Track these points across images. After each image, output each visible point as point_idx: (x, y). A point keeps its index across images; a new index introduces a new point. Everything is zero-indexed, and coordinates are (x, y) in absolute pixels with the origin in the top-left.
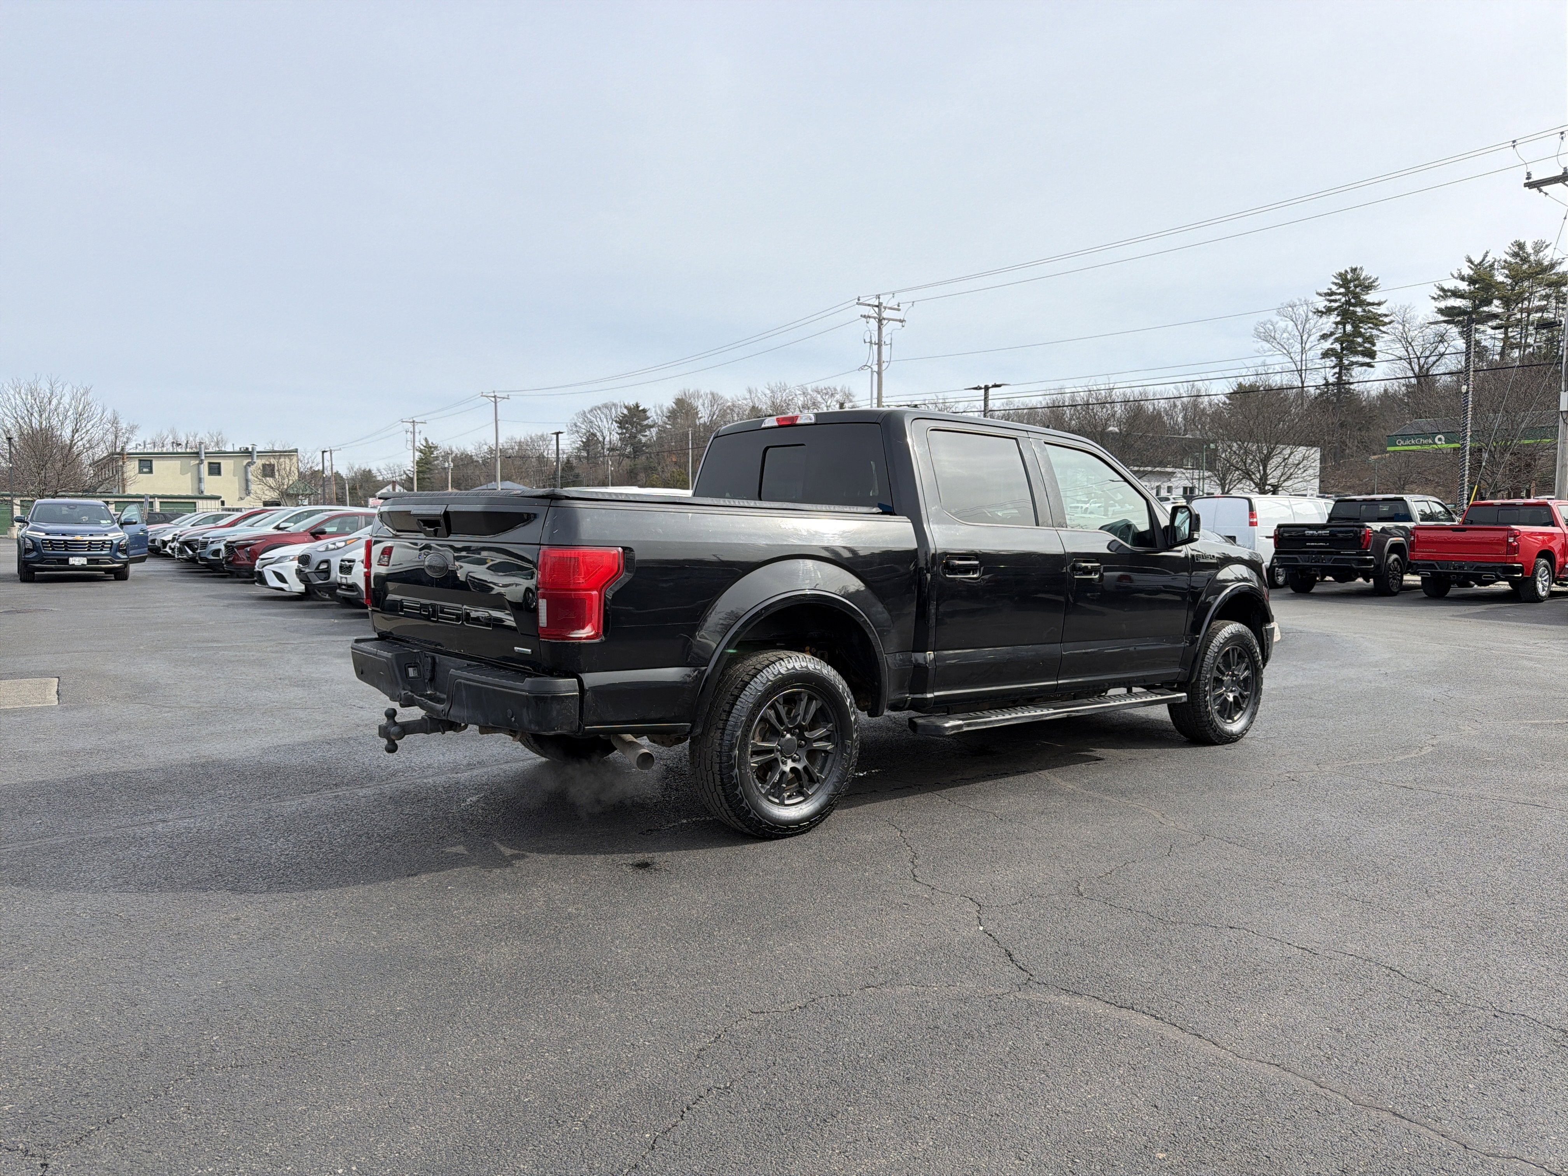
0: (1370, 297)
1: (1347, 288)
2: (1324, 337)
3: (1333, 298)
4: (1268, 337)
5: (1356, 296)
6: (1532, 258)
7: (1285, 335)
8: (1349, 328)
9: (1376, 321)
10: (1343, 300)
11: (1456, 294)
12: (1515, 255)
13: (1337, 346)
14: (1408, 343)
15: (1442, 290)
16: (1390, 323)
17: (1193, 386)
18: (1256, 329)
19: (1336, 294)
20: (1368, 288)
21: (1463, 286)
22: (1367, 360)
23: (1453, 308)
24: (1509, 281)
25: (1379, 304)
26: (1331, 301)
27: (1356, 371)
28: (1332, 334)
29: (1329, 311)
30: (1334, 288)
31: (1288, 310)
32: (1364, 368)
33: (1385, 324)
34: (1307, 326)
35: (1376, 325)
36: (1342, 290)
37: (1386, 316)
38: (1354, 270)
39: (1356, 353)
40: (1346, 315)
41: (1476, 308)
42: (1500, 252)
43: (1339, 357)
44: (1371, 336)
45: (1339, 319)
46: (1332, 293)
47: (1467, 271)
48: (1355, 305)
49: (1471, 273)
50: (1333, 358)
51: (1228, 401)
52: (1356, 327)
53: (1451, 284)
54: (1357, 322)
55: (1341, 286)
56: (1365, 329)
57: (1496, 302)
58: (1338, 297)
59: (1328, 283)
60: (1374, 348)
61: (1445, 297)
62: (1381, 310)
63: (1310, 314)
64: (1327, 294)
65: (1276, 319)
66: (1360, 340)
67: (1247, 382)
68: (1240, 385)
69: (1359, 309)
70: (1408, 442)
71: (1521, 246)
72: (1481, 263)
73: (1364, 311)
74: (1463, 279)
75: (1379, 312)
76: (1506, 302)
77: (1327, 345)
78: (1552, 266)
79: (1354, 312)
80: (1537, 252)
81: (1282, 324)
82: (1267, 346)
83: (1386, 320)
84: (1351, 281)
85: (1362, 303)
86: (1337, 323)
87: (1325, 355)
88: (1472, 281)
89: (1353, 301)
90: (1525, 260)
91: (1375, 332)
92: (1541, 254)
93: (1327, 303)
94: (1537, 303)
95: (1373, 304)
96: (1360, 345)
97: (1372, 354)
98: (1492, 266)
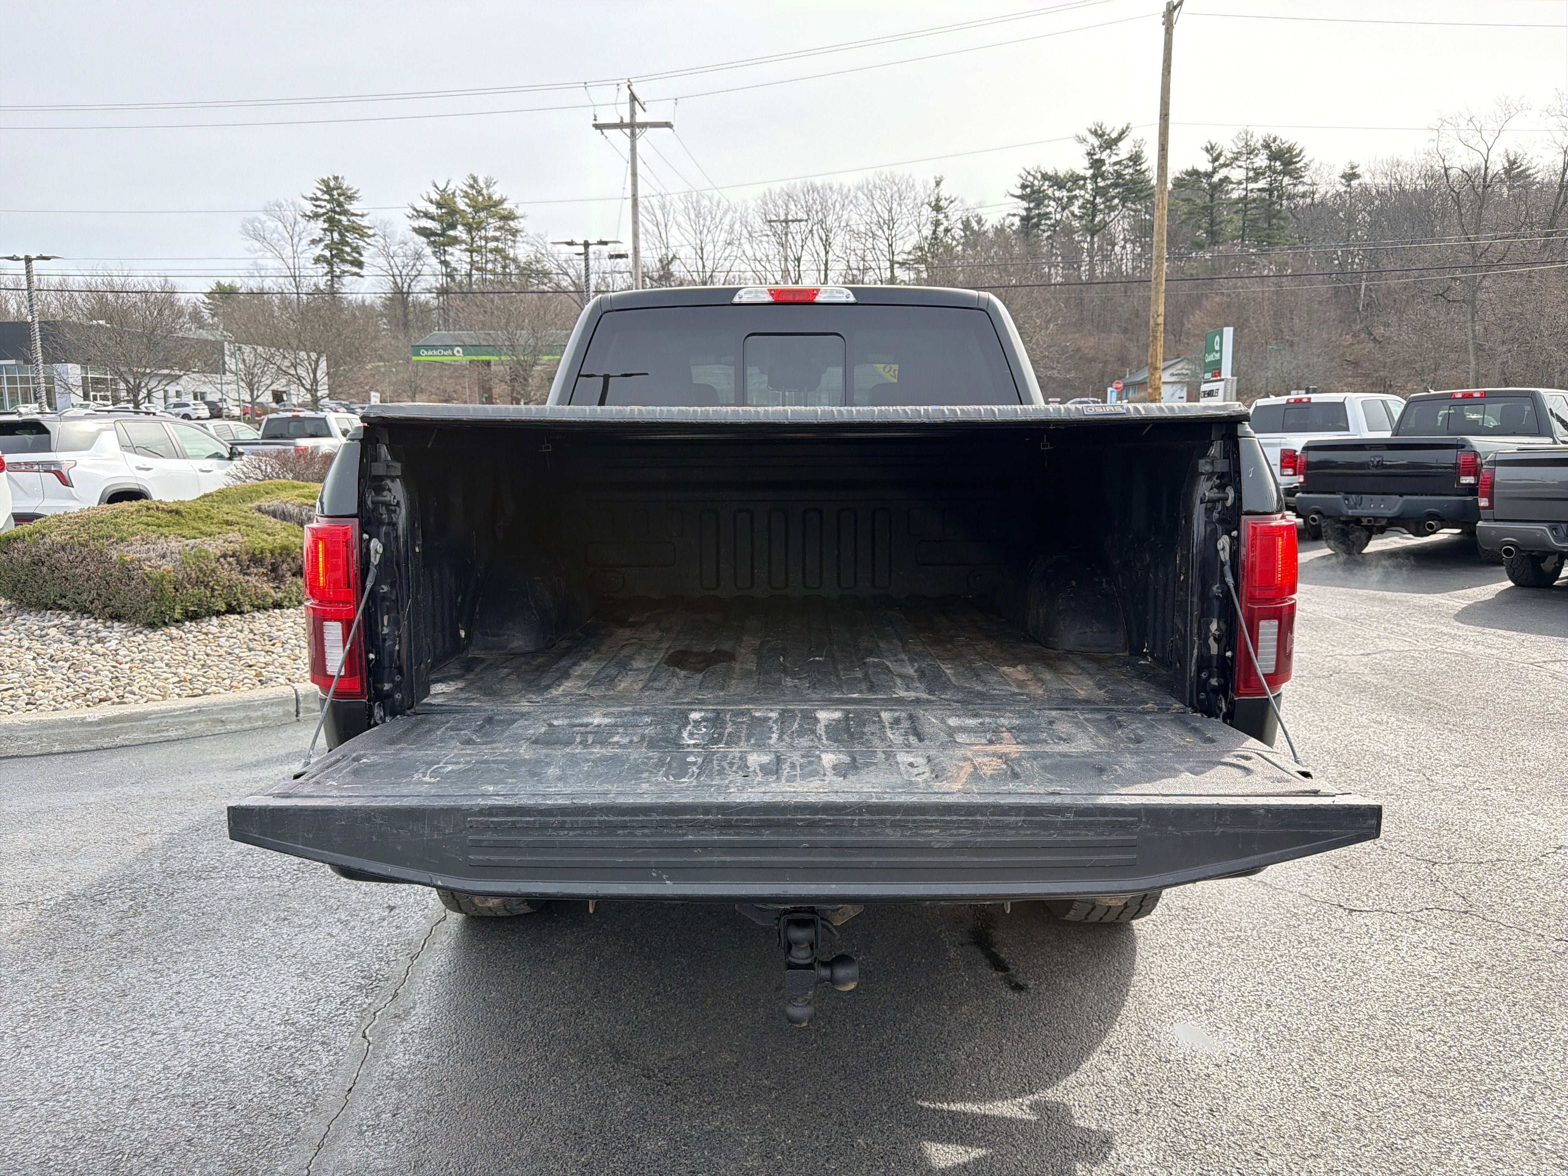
0: (353, 207)
1: (331, 195)
2: (314, 242)
3: (318, 203)
4: (259, 237)
5: (340, 205)
6: (485, 192)
7: (275, 236)
8: (336, 236)
9: (360, 231)
10: (328, 206)
11: (427, 215)
12: (472, 187)
13: (327, 253)
14: (389, 256)
15: (415, 209)
16: (374, 235)
17: (166, 282)
18: (243, 226)
19: (321, 200)
20: (350, 198)
21: (433, 209)
22: (355, 270)
23: (425, 228)
24: (469, 210)
25: (362, 216)
26: (317, 206)
27: (347, 280)
28: (321, 240)
29: (316, 216)
30: (319, 194)
31: (275, 210)
32: (355, 277)
33: (369, 236)
34: (297, 229)
35: (362, 236)
36: (327, 197)
37: (369, 228)
38: (336, 178)
39: (344, 261)
40: (332, 221)
41: (444, 230)
42: (458, 184)
43: (330, 264)
44: (358, 247)
45: (326, 226)
46: (317, 199)
47: (435, 197)
48: (339, 214)
49: (438, 197)
50: (325, 265)
51: (207, 301)
52: (341, 235)
53: (423, 206)
54: (344, 231)
55: (325, 193)
56: (350, 237)
57: (460, 227)
58: (323, 203)
59: (313, 188)
60: (362, 259)
61: (418, 217)
62: (364, 222)
63: (299, 218)
64: (312, 199)
65: (263, 217)
66: (348, 249)
67: (226, 282)
68: (218, 284)
69: (344, 219)
70: (430, 353)
71: (475, 180)
72: (444, 190)
73: (349, 220)
74: (431, 202)
75: (363, 224)
76: (469, 229)
77: (318, 250)
78: (501, 202)
79: (340, 221)
80: (488, 187)
81: (271, 224)
82: (257, 245)
83: (370, 232)
84: (333, 189)
85: (345, 213)
86: (325, 230)
87: (317, 260)
88: (439, 205)
89: (337, 209)
90: (479, 192)
91: (361, 243)
92: (491, 190)
93: (314, 208)
94: (491, 233)
95: (356, 215)
96: (348, 254)
97: (360, 264)
98: (453, 194)
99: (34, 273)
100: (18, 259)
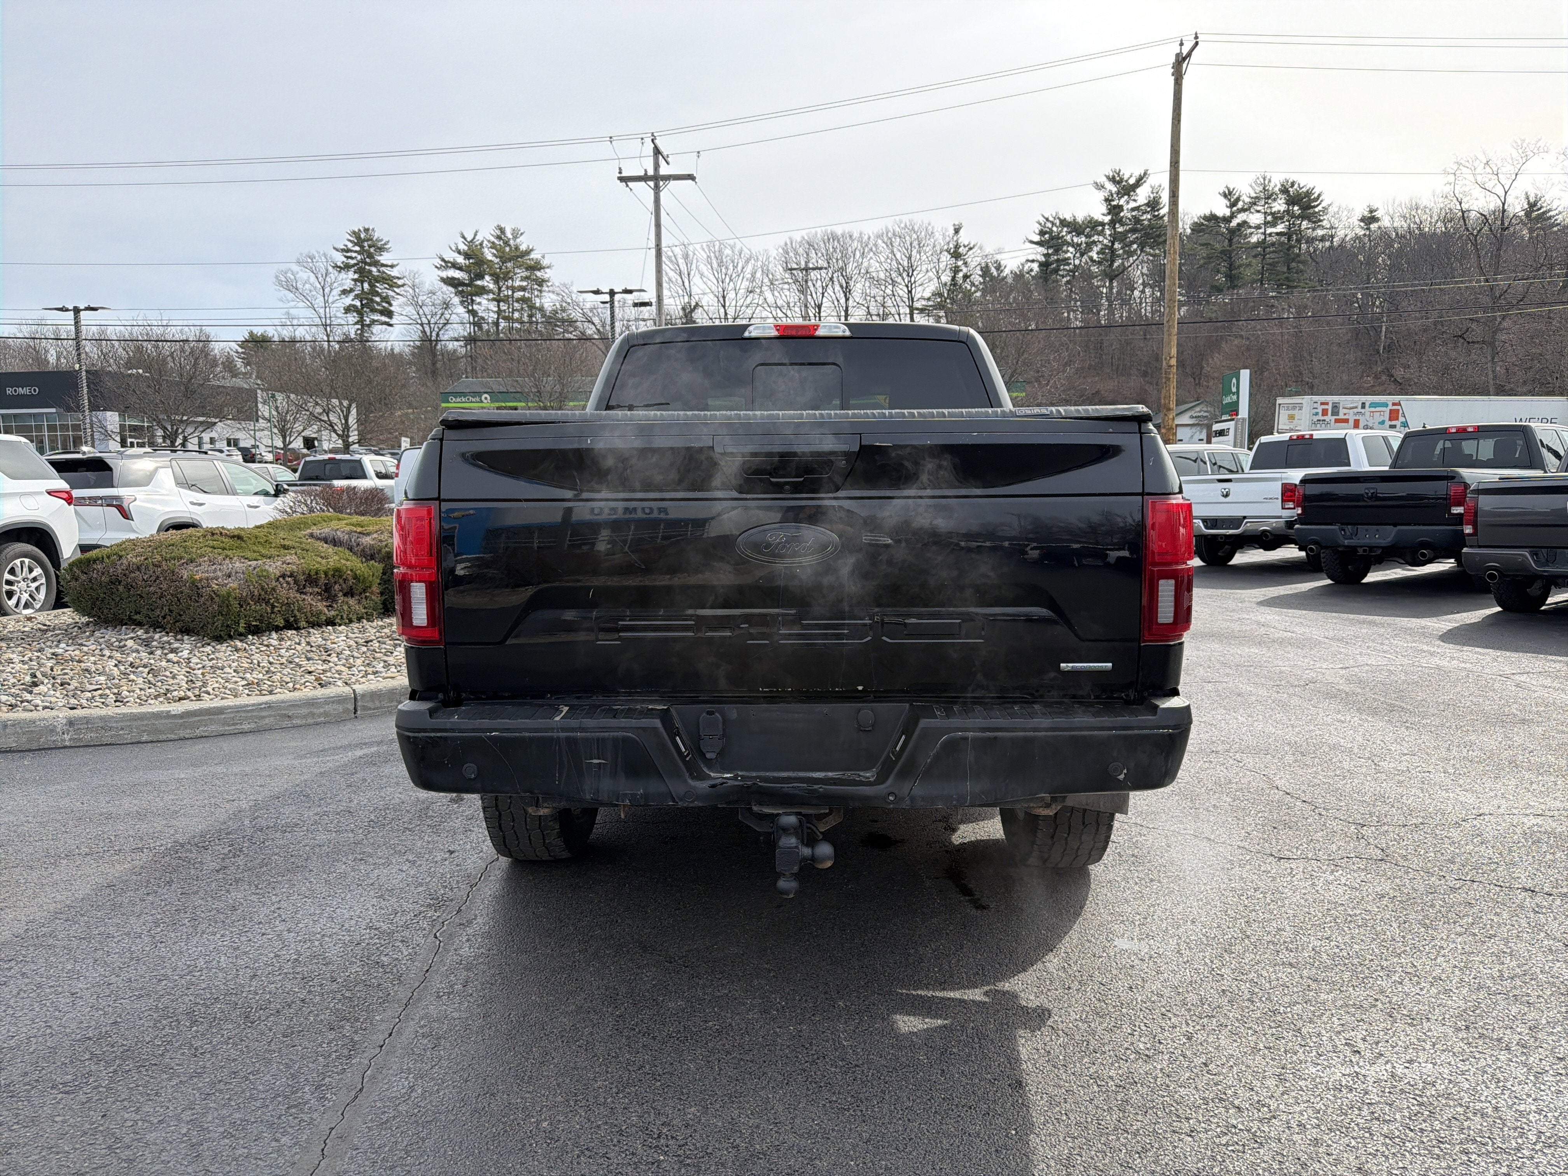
0: (384, 258)
1: (362, 247)
2: (344, 292)
3: (349, 254)
4: (291, 286)
5: (370, 256)
6: (512, 242)
7: (307, 286)
8: (366, 286)
9: (391, 282)
10: (359, 257)
11: (455, 266)
12: (499, 238)
13: (358, 303)
14: (418, 306)
15: (443, 260)
16: (403, 285)
17: (201, 331)
18: (277, 277)
19: (352, 251)
20: (381, 249)
21: (460, 260)
22: (384, 319)
23: (453, 279)
24: (497, 260)
25: (392, 266)
26: (348, 257)
27: (376, 329)
28: (351, 290)
29: (347, 267)
30: (350, 245)
31: (307, 261)
32: (385, 327)
33: (399, 286)
34: (328, 279)
35: (391, 286)
36: (357, 248)
37: (399, 278)
38: (367, 230)
39: (373, 310)
40: (362, 272)
41: (472, 280)
42: (486, 235)
43: (360, 313)
44: (387, 296)
45: (356, 276)
46: (348, 251)
47: (463, 247)
48: (370, 265)
49: (466, 248)
50: (355, 314)
51: (240, 350)
52: (372, 286)
53: (451, 256)
54: (374, 281)
55: (356, 244)
56: (380, 287)
57: (487, 278)
58: (354, 255)
59: (344, 241)
60: (392, 308)
61: (446, 268)
62: (394, 272)
63: (330, 269)
64: (343, 250)
65: (295, 268)
66: (378, 299)
67: (258, 331)
68: (251, 334)
69: (374, 269)
70: (458, 400)
71: (502, 230)
72: (472, 241)
73: (379, 271)
74: (459, 252)
75: (393, 274)
76: (496, 279)
77: (348, 300)
78: (528, 252)
79: (370, 272)
80: (515, 238)
81: (304, 275)
82: (290, 295)
83: (400, 282)
84: (364, 240)
85: (376, 263)
86: (355, 280)
87: (348, 310)
88: (467, 256)
89: (368, 260)
90: (507, 243)
91: (391, 293)
92: (518, 240)
93: (345, 259)
94: (517, 283)
95: (386, 266)
96: (378, 304)
97: (389, 314)
98: (481, 244)
99: (83, 322)
100: (67, 310)
